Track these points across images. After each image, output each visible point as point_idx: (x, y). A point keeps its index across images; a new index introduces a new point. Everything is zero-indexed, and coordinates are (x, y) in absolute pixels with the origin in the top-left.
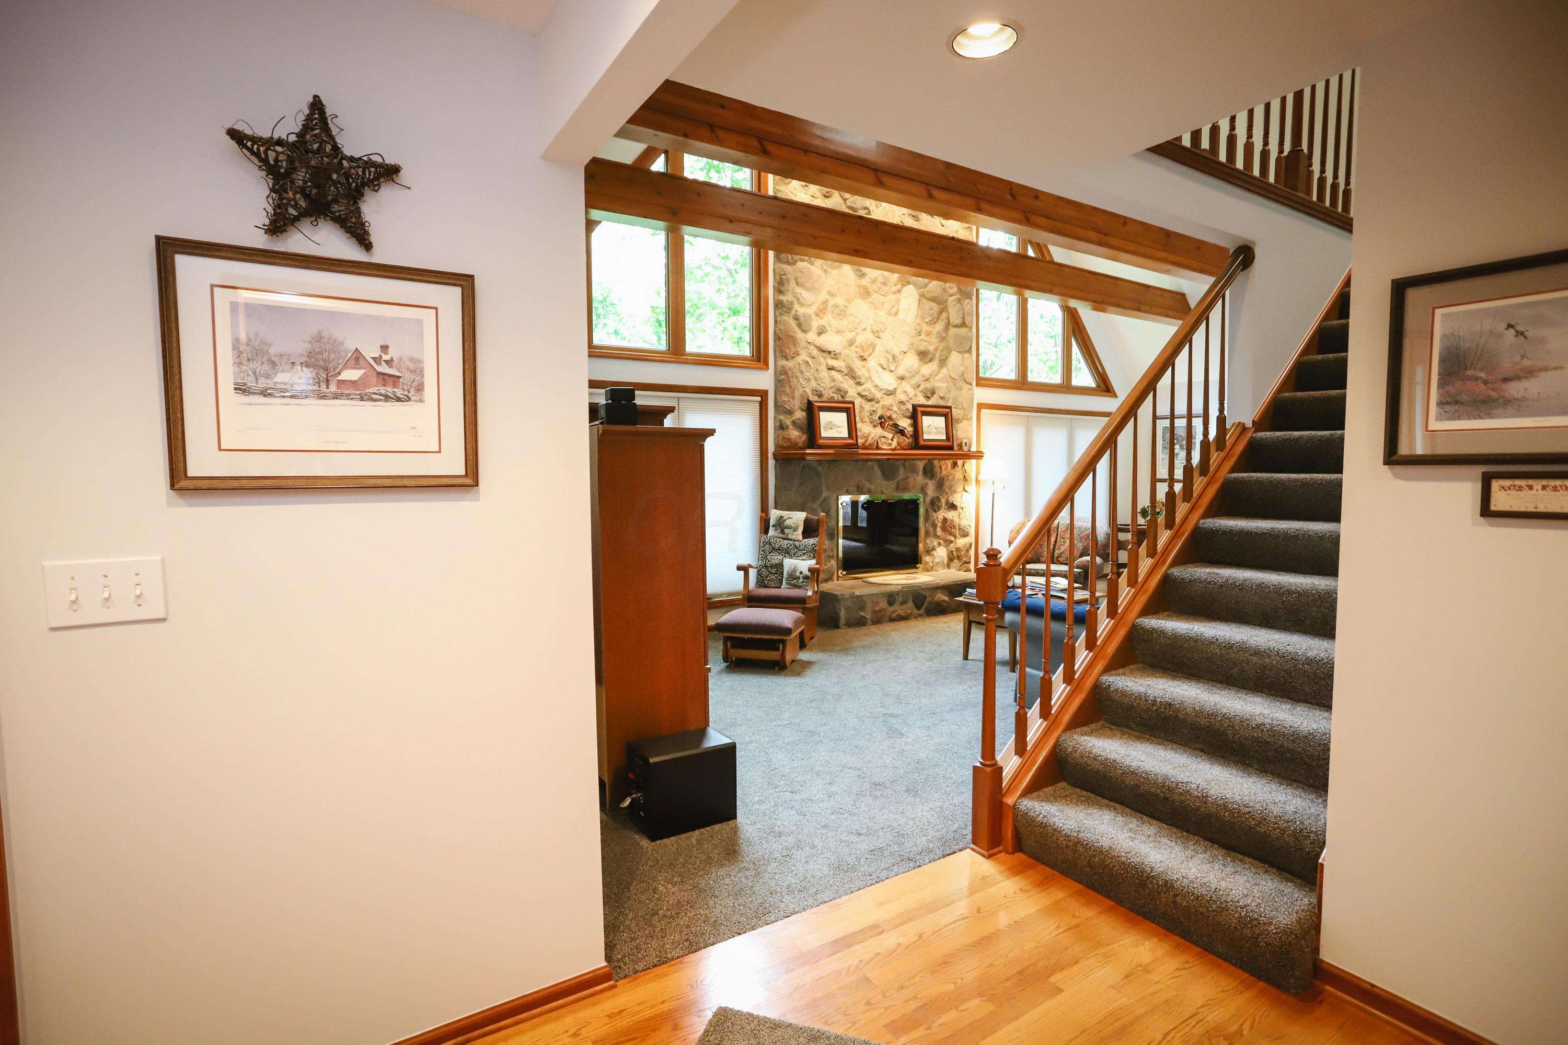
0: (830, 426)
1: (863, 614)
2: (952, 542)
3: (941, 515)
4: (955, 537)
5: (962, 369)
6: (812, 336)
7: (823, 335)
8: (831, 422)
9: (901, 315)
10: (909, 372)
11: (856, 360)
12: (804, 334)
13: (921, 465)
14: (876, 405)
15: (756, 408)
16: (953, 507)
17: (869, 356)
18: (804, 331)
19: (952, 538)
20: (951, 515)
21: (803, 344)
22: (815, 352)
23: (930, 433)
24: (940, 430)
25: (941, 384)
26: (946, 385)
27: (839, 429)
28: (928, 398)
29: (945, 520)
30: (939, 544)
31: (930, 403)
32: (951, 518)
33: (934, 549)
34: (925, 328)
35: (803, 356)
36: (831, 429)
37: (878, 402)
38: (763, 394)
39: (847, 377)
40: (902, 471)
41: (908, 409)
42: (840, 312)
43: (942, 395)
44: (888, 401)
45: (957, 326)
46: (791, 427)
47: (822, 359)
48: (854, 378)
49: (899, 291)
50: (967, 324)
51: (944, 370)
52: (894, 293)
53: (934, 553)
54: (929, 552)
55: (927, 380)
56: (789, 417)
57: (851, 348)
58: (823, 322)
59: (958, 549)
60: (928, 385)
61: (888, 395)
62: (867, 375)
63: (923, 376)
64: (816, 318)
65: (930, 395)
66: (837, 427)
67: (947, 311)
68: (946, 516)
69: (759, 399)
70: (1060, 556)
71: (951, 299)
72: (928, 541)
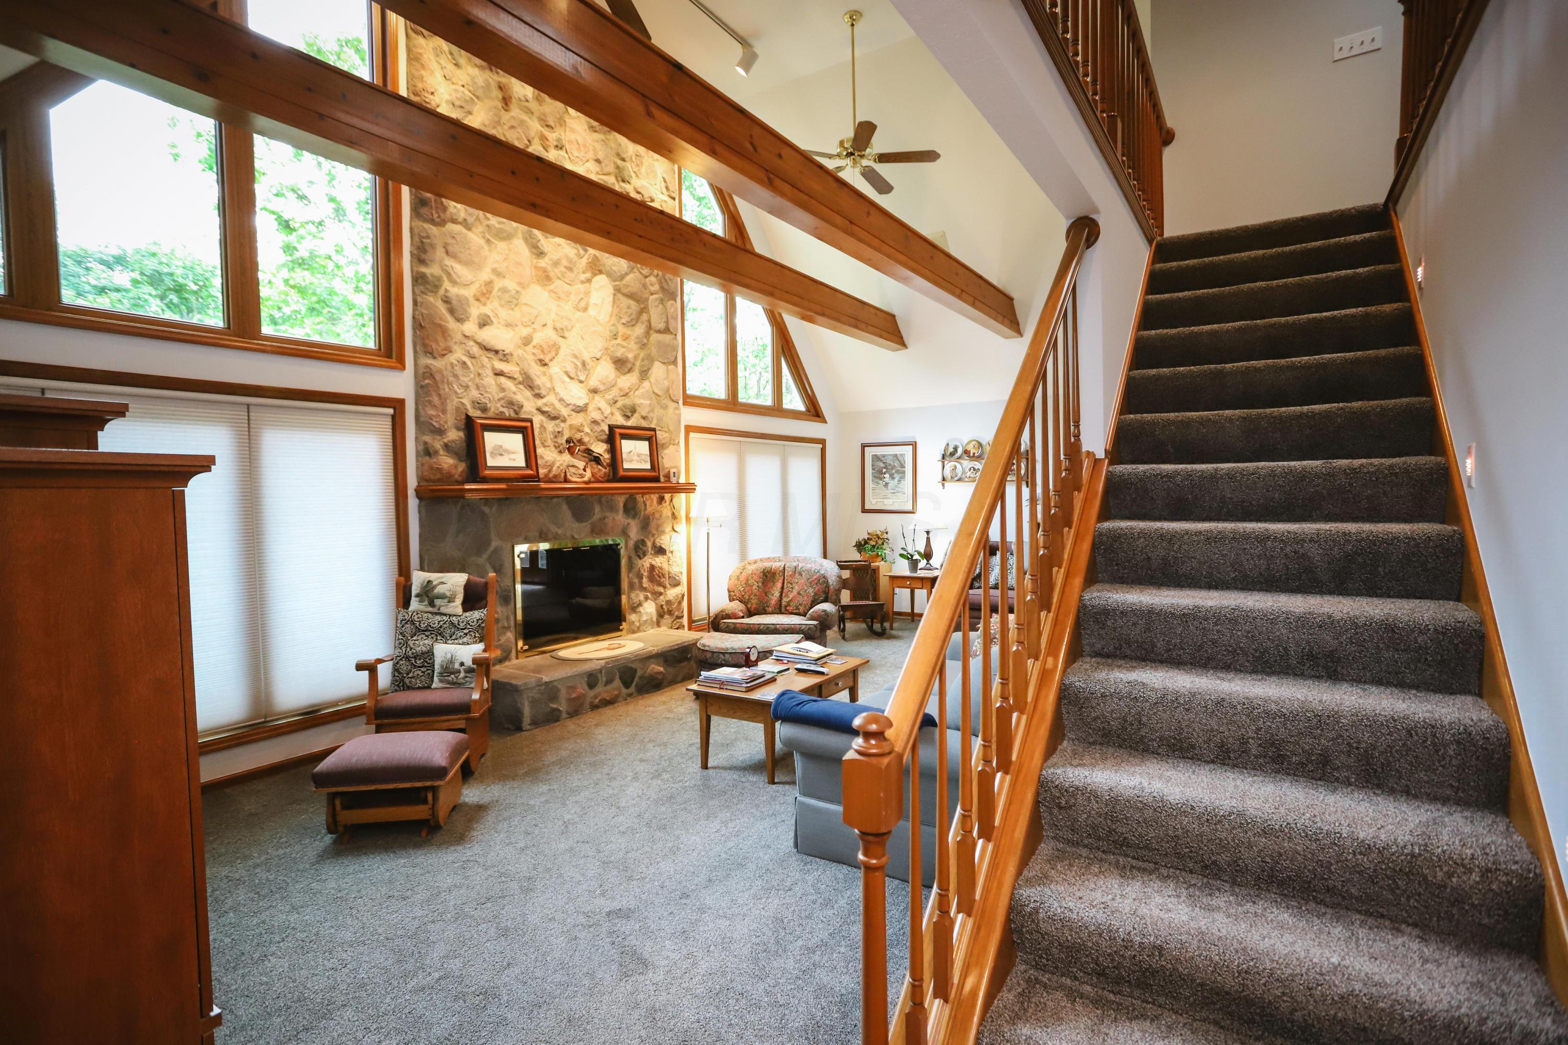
0: (500, 451)
1: (554, 706)
2: (661, 594)
3: (647, 561)
4: (665, 587)
5: (666, 383)
6: (470, 327)
7: (487, 327)
8: (501, 447)
9: (592, 311)
10: (604, 384)
11: (533, 364)
12: (458, 324)
13: (621, 500)
14: (562, 425)
15: (388, 423)
16: (661, 551)
17: (551, 360)
18: (459, 320)
19: (661, 589)
20: (659, 561)
21: (459, 337)
22: (475, 350)
23: (631, 461)
24: (643, 457)
25: (642, 401)
26: (648, 402)
27: (512, 456)
28: (627, 417)
29: (652, 567)
30: (646, 598)
31: (630, 423)
32: (659, 564)
33: (640, 604)
34: (622, 330)
35: (458, 355)
36: (501, 455)
37: (564, 421)
38: (397, 405)
39: (521, 387)
40: (597, 509)
41: (603, 431)
42: (510, 299)
43: (644, 414)
44: (577, 419)
45: (659, 332)
46: (441, 452)
47: (485, 361)
48: (531, 388)
49: (589, 281)
50: (671, 330)
51: (646, 384)
52: (583, 282)
53: (641, 609)
54: (634, 608)
55: (626, 395)
56: (438, 437)
57: (527, 348)
58: (486, 310)
59: (669, 602)
60: (627, 401)
61: (578, 412)
62: (549, 385)
63: (620, 390)
64: (476, 303)
65: (629, 414)
66: (508, 452)
67: (648, 312)
68: (654, 563)
69: (391, 411)
70: (788, 604)
71: (652, 297)
72: (633, 595)
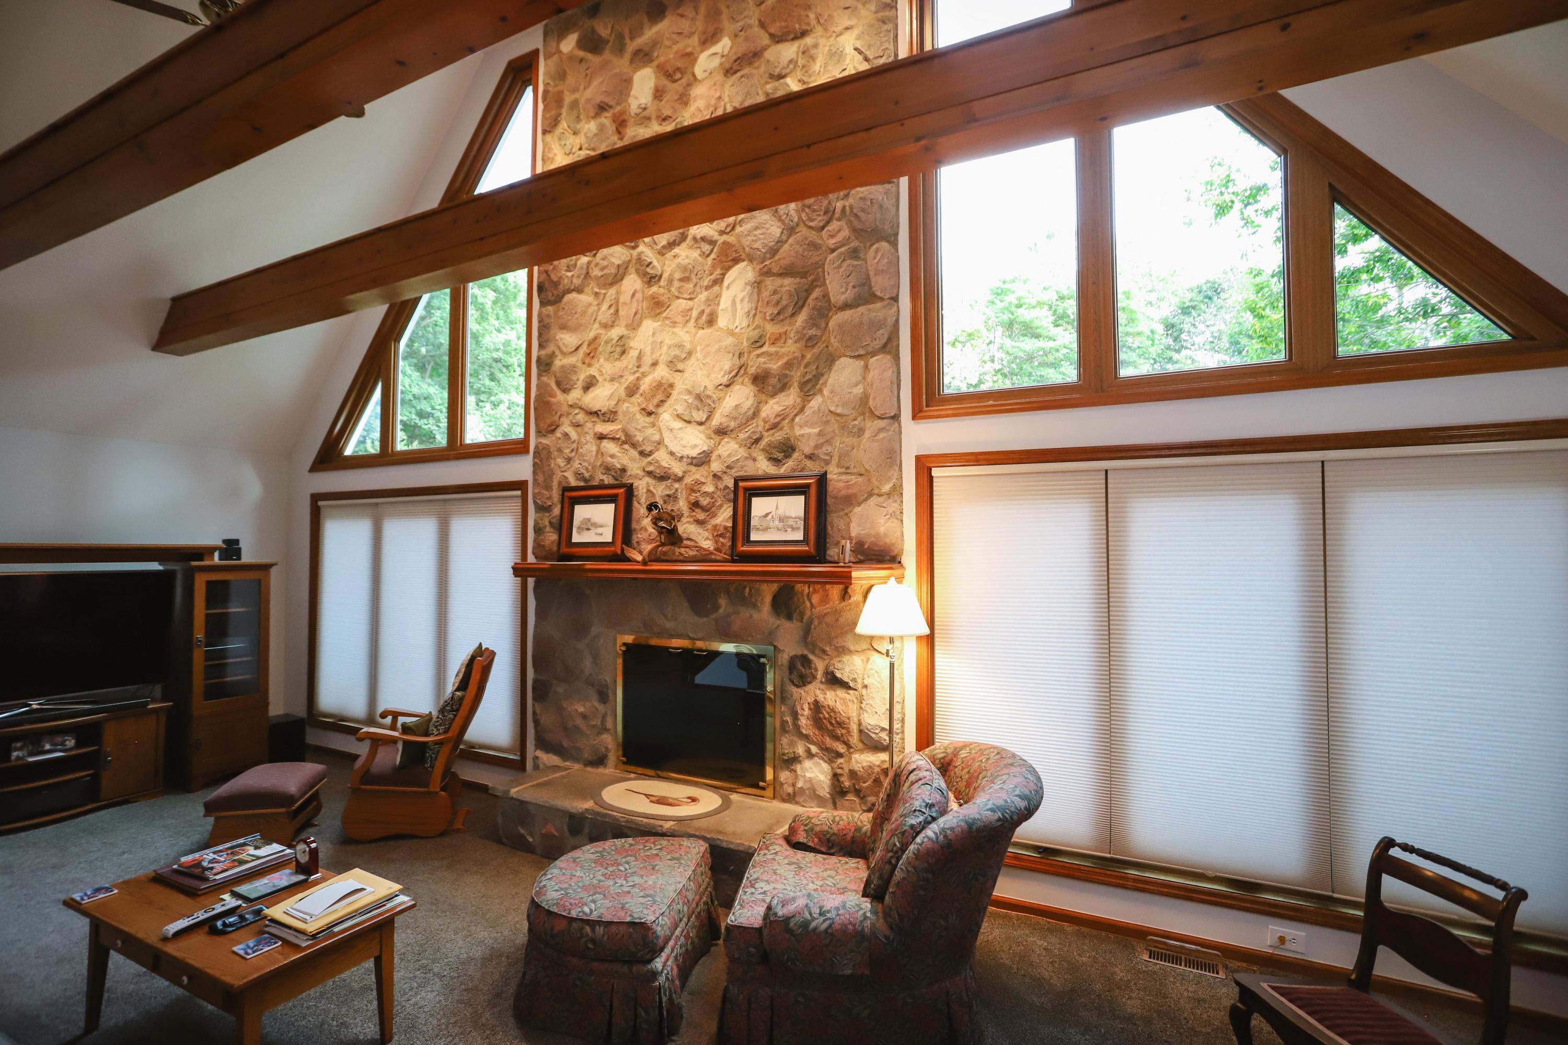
0: (588, 525)
1: (522, 831)
2: (840, 755)
3: (816, 692)
4: (849, 746)
5: (859, 390)
6: (575, 395)
7: (591, 389)
8: (589, 520)
9: (722, 322)
10: (735, 419)
11: (638, 416)
12: (565, 395)
13: (768, 591)
14: (677, 485)
15: (518, 504)
16: (834, 681)
17: (658, 406)
18: (566, 391)
19: (841, 749)
20: (832, 698)
21: (565, 408)
22: (581, 417)
23: (766, 529)
24: (790, 522)
25: (807, 430)
26: (816, 430)
27: (600, 530)
28: (776, 461)
29: (817, 707)
30: (810, 755)
31: (782, 470)
32: (831, 703)
33: (795, 759)
34: (771, 329)
35: (566, 428)
36: (588, 529)
37: (679, 479)
38: (520, 485)
39: (626, 447)
40: (723, 602)
41: (726, 487)
42: (613, 349)
43: (808, 450)
44: (698, 474)
45: (846, 306)
46: (548, 529)
47: (589, 425)
48: (634, 446)
49: (719, 281)
50: (878, 294)
51: (815, 403)
52: (707, 288)
53: (798, 768)
54: (791, 761)
55: (775, 426)
56: (547, 514)
57: (633, 399)
58: (593, 371)
59: (853, 774)
60: (778, 436)
61: (699, 466)
62: (657, 437)
63: (765, 422)
64: (584, 366)
65: (780, 456)
66: (596, 526)
67: (824, 284)
68: (821, 698)
69: (519, 493)
71: (830, 257)
72: (785, 741)
